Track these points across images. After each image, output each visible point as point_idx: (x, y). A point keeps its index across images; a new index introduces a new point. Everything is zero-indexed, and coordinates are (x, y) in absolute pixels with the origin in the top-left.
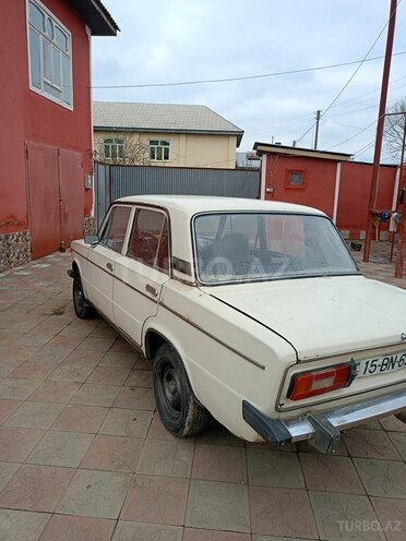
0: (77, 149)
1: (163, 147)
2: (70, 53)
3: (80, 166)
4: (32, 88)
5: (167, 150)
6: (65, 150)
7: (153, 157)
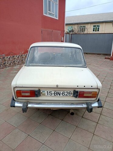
0: (59, 30)
1: (98, 27)
2: (58, 3)
3: (59, 35)
4: (44, 14)
5: (98, 28)
6: (55, 31)
7: (94, 31)
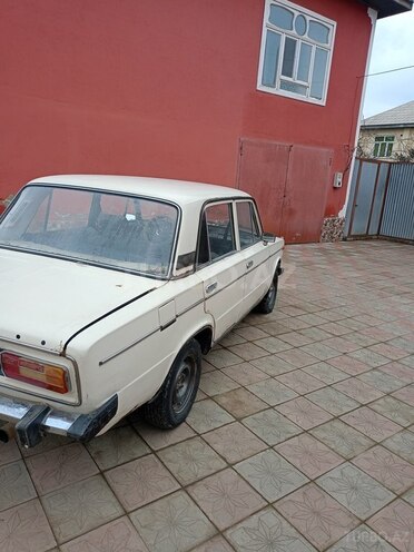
2: (331, 45)
4: (260, 87)
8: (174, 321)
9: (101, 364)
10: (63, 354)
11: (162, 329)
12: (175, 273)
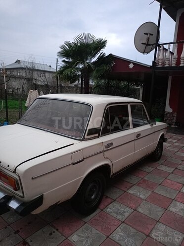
8: (83, 160)
9: (33, 178)
10: (14, 172)
11: (74, 164)
12: (86, 137)
